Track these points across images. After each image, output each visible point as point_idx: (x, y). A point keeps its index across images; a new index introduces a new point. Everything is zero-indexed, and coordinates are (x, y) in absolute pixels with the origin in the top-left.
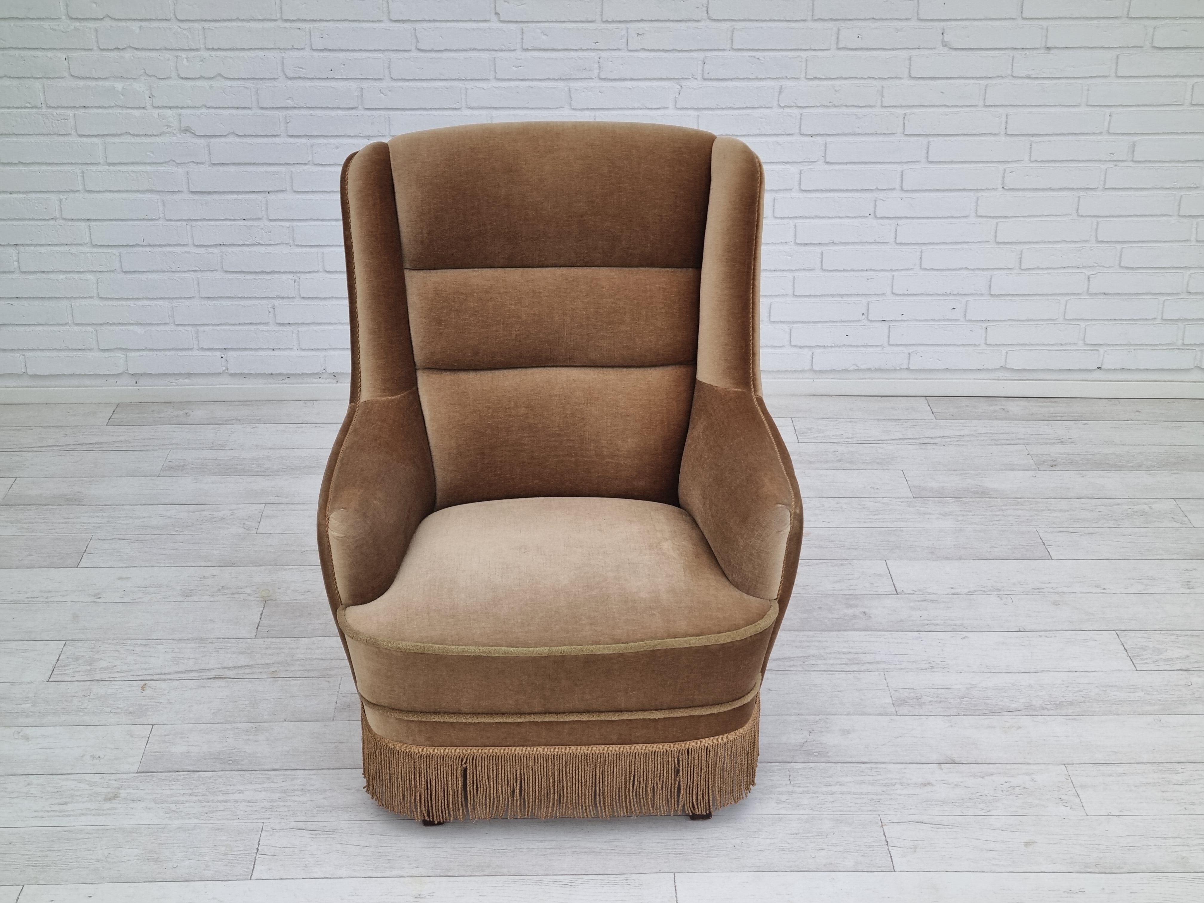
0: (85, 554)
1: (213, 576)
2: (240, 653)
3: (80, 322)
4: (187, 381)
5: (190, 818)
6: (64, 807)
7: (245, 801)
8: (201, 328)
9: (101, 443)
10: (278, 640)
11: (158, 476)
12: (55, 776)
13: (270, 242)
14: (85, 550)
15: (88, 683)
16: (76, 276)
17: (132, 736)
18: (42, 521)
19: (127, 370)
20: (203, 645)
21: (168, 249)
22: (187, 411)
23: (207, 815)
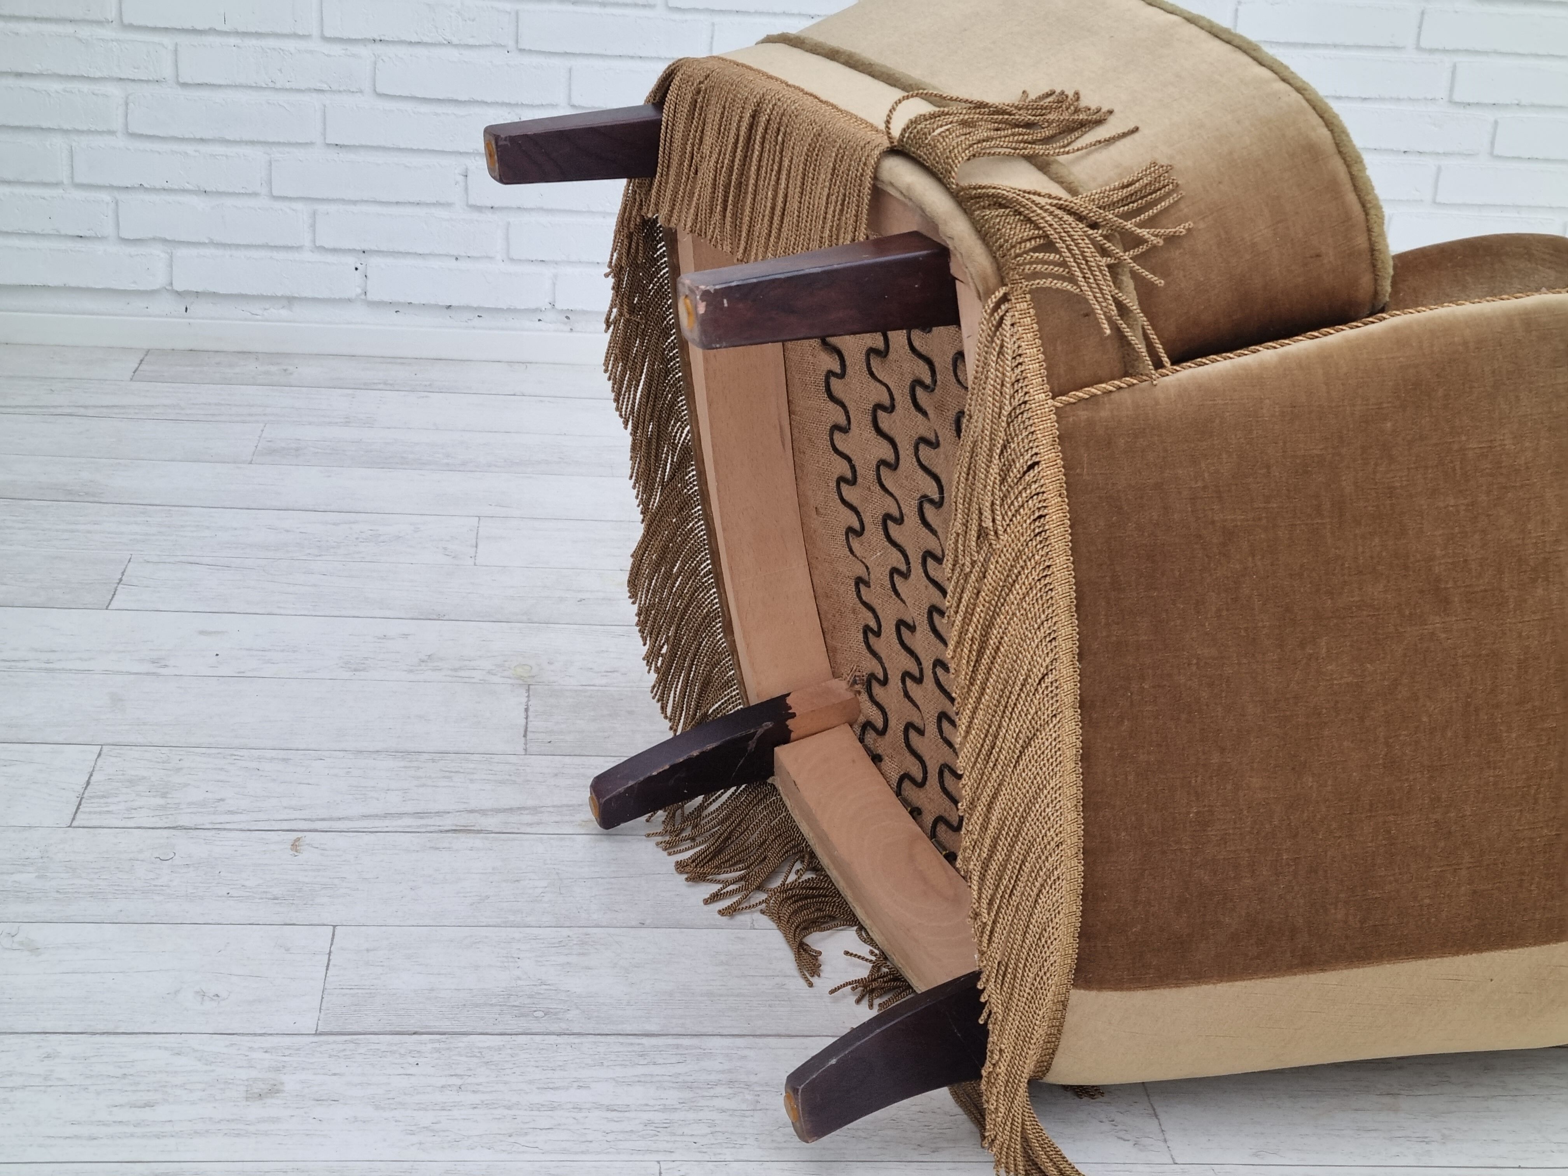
0: (120, 586)
1: (405, 636)
2: (502, 782)
3: (85, 181)
4: (284, 313)
5: (471, 1148)
6: (147, 1114)
7: (598, 1106)
8: (322, 208)
9: (124, 407)
10: (577, 760)
11: (251, 463)
12: (112, 1038)
13: (471, 41)
14: (121, 580)
15: (165, 833)
16: (85, 87)
17: (287, 950)
18: (21, 525)
19: (171, 284)
20: (415, 764)
21: (271, 43)
22: (285, 367)
23: (512, 1140)
